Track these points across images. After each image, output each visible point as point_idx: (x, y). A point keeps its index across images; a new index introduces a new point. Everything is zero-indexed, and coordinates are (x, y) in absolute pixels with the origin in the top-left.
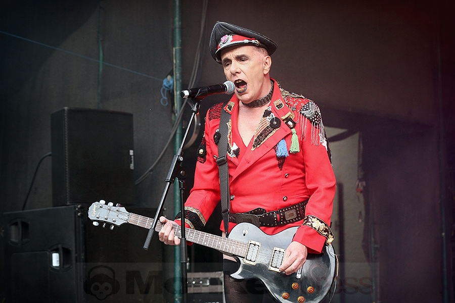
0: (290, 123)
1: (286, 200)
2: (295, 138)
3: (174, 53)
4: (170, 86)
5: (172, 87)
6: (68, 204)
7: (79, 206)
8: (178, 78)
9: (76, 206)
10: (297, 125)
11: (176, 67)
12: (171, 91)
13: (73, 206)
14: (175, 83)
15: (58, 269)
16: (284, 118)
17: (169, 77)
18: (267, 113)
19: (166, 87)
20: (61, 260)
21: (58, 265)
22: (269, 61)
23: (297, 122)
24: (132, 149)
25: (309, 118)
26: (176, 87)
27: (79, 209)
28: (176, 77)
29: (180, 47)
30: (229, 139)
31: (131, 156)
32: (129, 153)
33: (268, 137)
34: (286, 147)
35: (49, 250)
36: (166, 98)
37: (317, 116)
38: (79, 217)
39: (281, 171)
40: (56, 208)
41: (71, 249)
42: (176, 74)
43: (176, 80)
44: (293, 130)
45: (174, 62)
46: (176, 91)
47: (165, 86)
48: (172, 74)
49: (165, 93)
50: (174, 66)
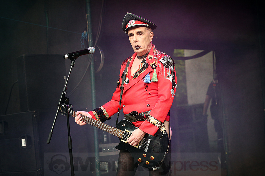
0: (154, 66)
1: (149, 107)
2: (155, 74)
3: (87, 17)
4: (86, 37)
5: (87, 38)
6: (29, 110)
7: (34, 111)
8: (90, 32)
9: (33, 111)
10: (157, 67)
11: (88, 26)
12: (87, 40)
13: (31, 111)
14: (88, 35)
15: (25, 148)
16: (151, 64)
17: (85, 32)
18: (144, 61)
19: (84, 38)
20: (27, 143)
21: (25, 145)
22: (153, 35)
23: (157, 66)
24: (65, 76)
25: (163, 64)
26: (89, 37)
27: (34, 113)
28: (89, 31)
29: (90, 14)
30: (126, 75)
31: (65, 79)
32: (63, 78)
33: (141, 73)
34: (150, 78)
35: (20, 137)
36: (84, 44)
37: (168, 63)
38: (34, 117)
39: (147, 91)
40: (22, 113)
41: (31, 136)
42: (89, 30)
43: (89, 33)
44: (155, 70)
45: (87, 22)
46: (89, 40)
47: (82, 37)
48: (86, 30)
49: (83, 41)
50: (87, 25)
